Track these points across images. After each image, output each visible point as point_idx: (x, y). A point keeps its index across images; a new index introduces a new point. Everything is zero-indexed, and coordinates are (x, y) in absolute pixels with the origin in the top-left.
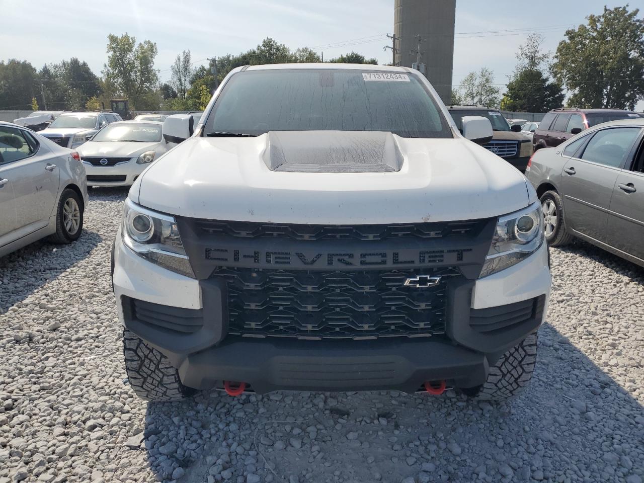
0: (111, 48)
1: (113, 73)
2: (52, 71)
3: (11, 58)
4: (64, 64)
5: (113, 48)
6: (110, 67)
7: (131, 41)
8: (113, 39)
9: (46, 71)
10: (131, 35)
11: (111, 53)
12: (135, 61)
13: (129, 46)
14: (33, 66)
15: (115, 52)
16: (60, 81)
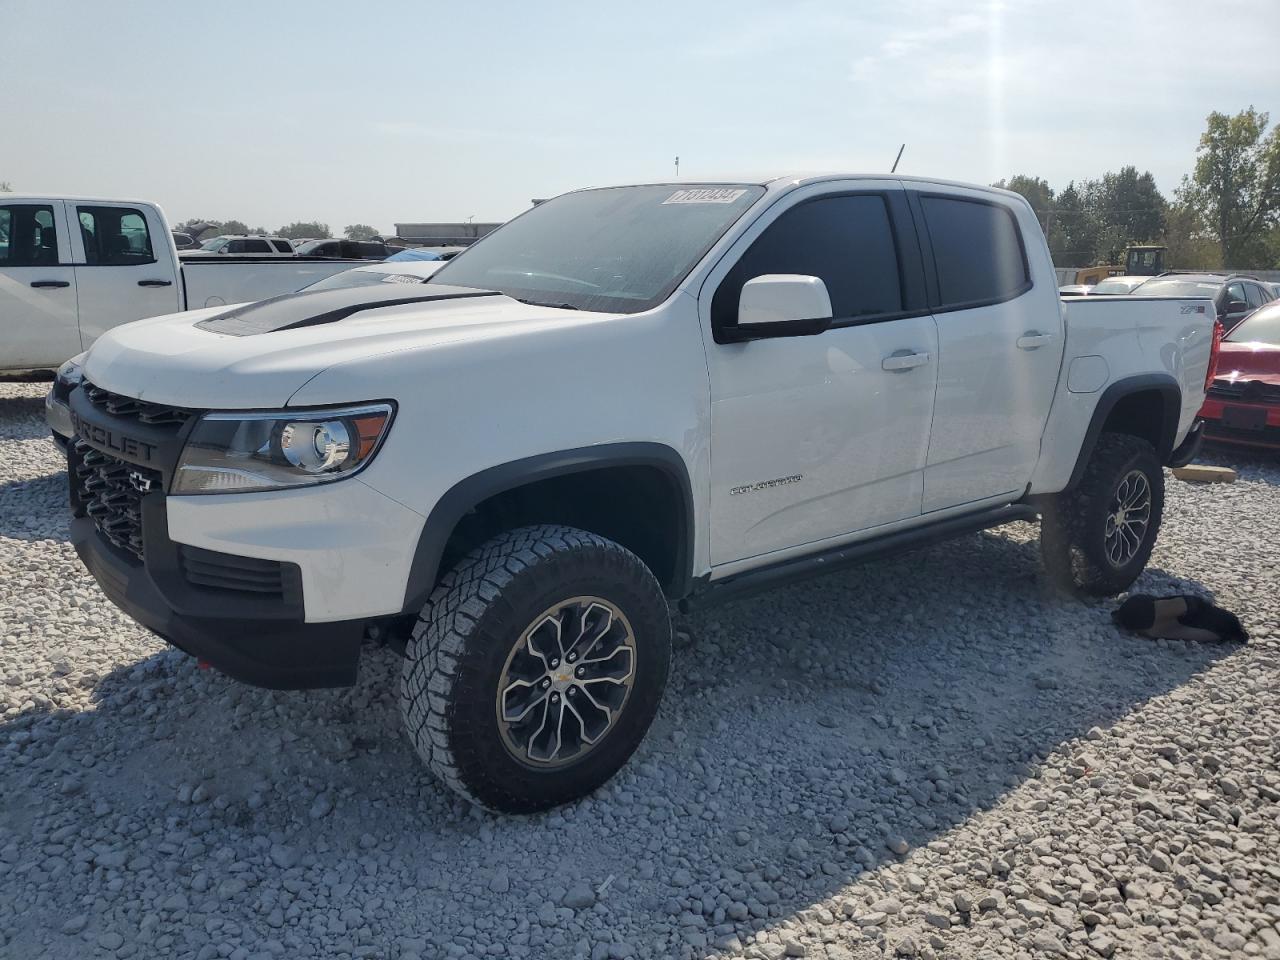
0: (1209, 140)
1: (1198, 192)
2: (1083, 194)
3: (1017, 175)
4: (1107, 180)
5: (1212, 139)
6: (1194, 179)
7: (1258, 123)
8: (1218, 121)
9: (1070, 194)
10: (1259, 110)
11: (1207, 151)
12: (1257, 164)
13: (1251, 132)
14: (1050, 186)
15: (1214, 148)
16: (1090, 213)
